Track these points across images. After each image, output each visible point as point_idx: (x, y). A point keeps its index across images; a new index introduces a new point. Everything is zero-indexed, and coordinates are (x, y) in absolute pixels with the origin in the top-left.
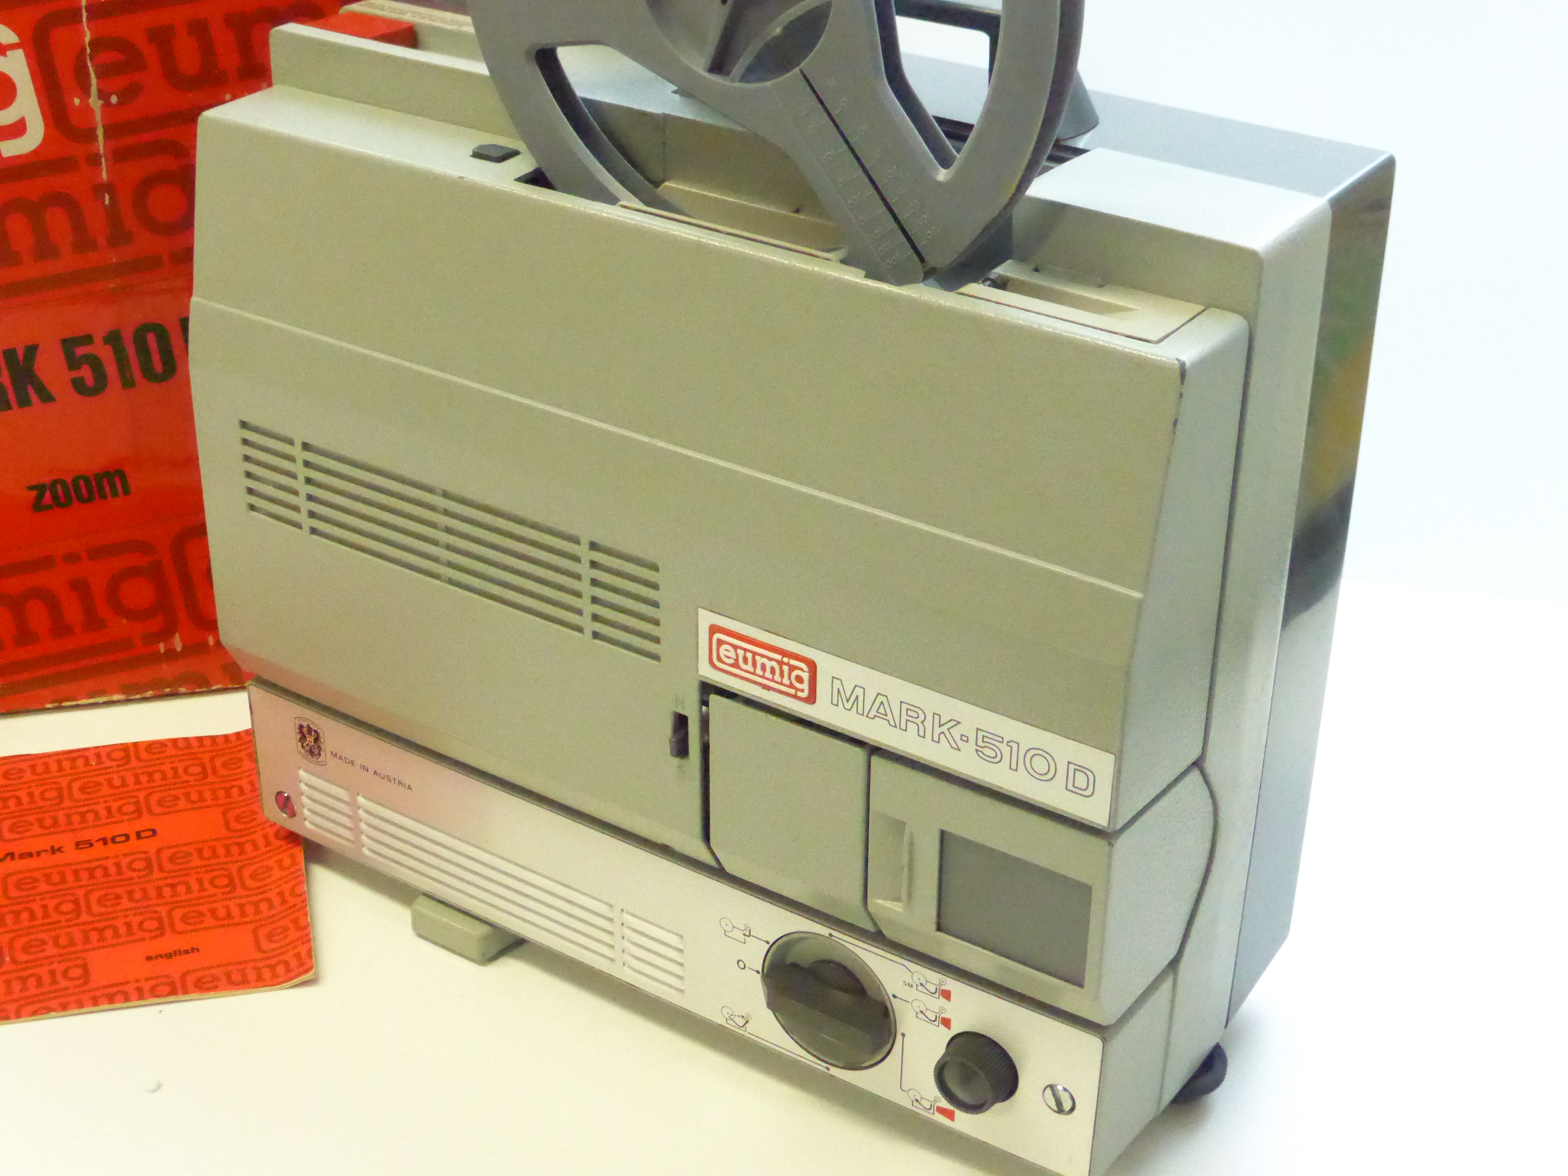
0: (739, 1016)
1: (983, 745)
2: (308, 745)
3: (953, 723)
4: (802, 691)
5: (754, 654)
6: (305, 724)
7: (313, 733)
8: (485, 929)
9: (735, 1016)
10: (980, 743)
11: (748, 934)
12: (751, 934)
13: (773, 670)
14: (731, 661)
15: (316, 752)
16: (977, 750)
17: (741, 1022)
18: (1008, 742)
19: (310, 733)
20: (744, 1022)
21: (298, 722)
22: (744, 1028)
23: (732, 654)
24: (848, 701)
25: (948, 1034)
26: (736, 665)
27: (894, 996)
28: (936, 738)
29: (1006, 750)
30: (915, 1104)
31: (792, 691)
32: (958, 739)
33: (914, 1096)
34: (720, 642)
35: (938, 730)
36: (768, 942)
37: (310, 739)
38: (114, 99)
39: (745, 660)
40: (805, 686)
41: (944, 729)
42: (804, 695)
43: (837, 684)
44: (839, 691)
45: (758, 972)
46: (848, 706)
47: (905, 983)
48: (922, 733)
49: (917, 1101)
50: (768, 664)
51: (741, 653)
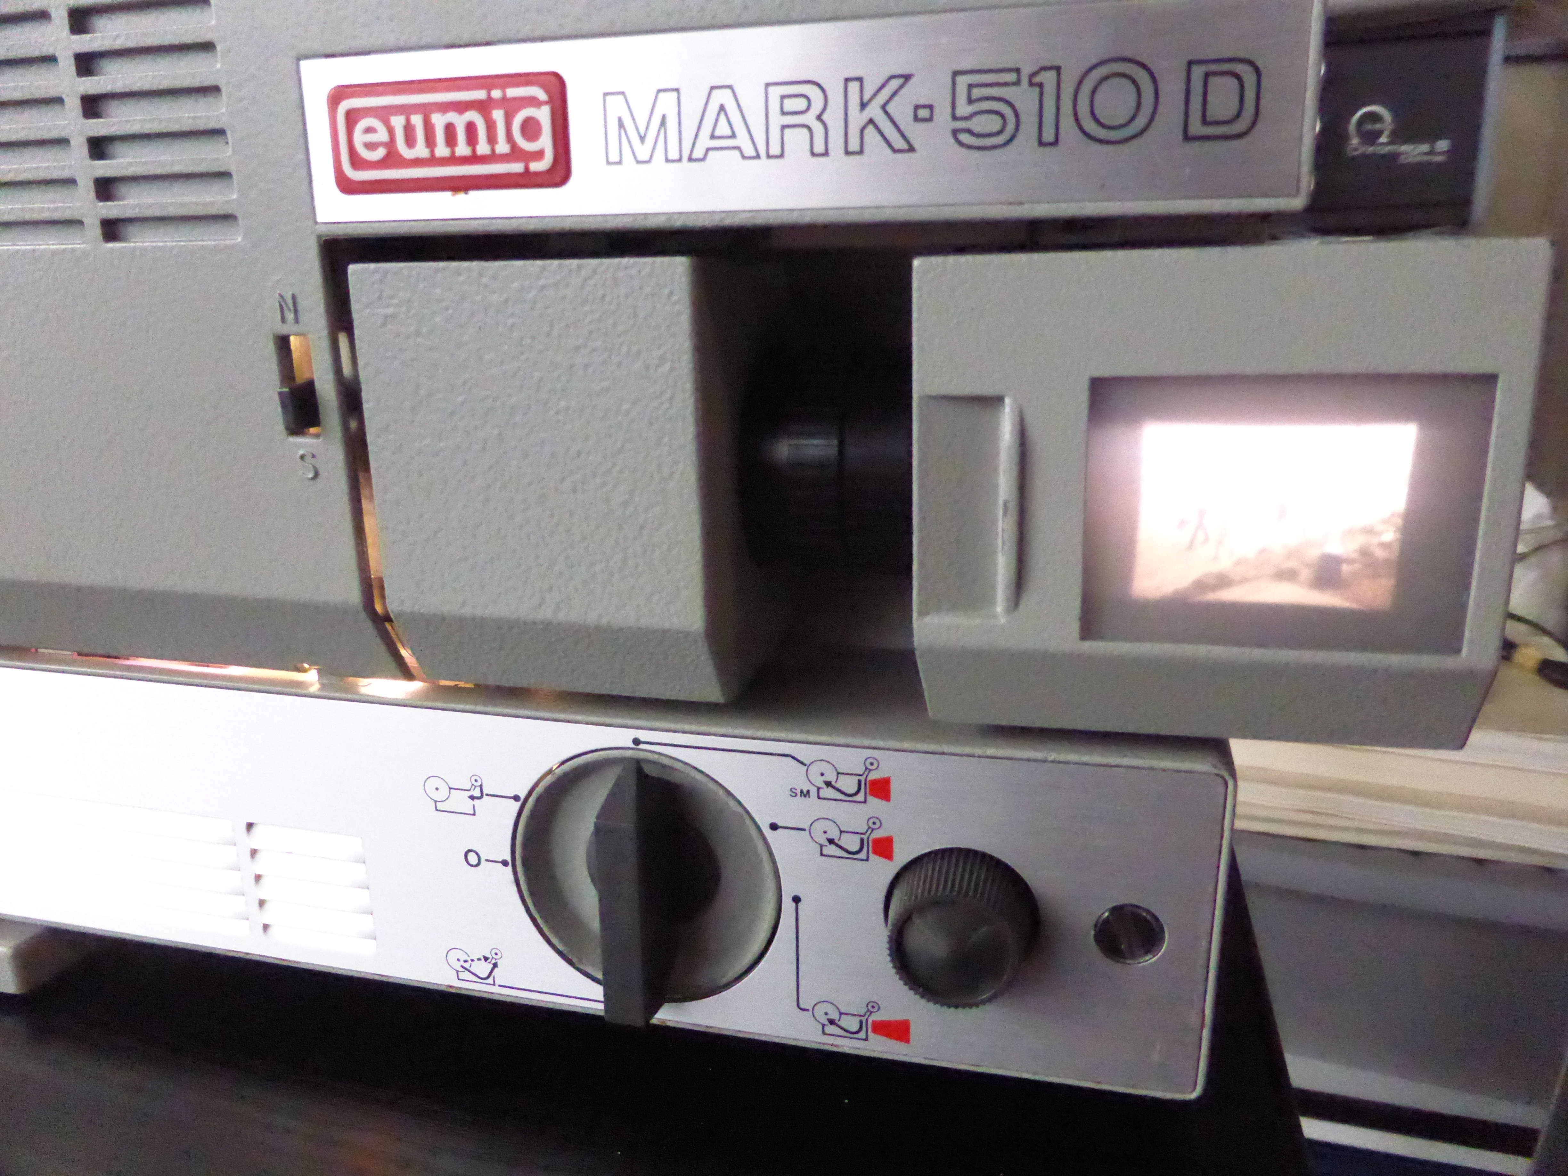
0: (479, 959)
1: (970, 109)
3: (895, 84)
4: (539, 155)
5: (428, 113)
9: (472, 960)
10: (963, 108)
11: (475, 794)
12: (485, 792)
13: (471, 134)
14: (380, 153)
16: (955, 133)
17: (483, 969)
18: (1033, 75)
20: (491, 966)
22: (490, 981)
23: (381, 135)
24: (643, 138)
25: (888, 871)
26: (392, 159)
27: (774, 827)
28: (854, 144)
29: (1026, 99)
30: (830, 1029)
31: (518, 168)
32: (907, 122)
33: (826, 1014)
34: (354, 120)
35: (857, 121)
36: (516, 798)
39: (411, 135)
40: (545, 142)
41: (874, 109)
42: (547, 162)
43: (616, 106)
44: (621, 125)
45: (505, 863)
46: (643, 152)
47: (793, 793)
48: (819, 148)
49: (832, 1022)
50: (460, 121)
51: (398, 122)
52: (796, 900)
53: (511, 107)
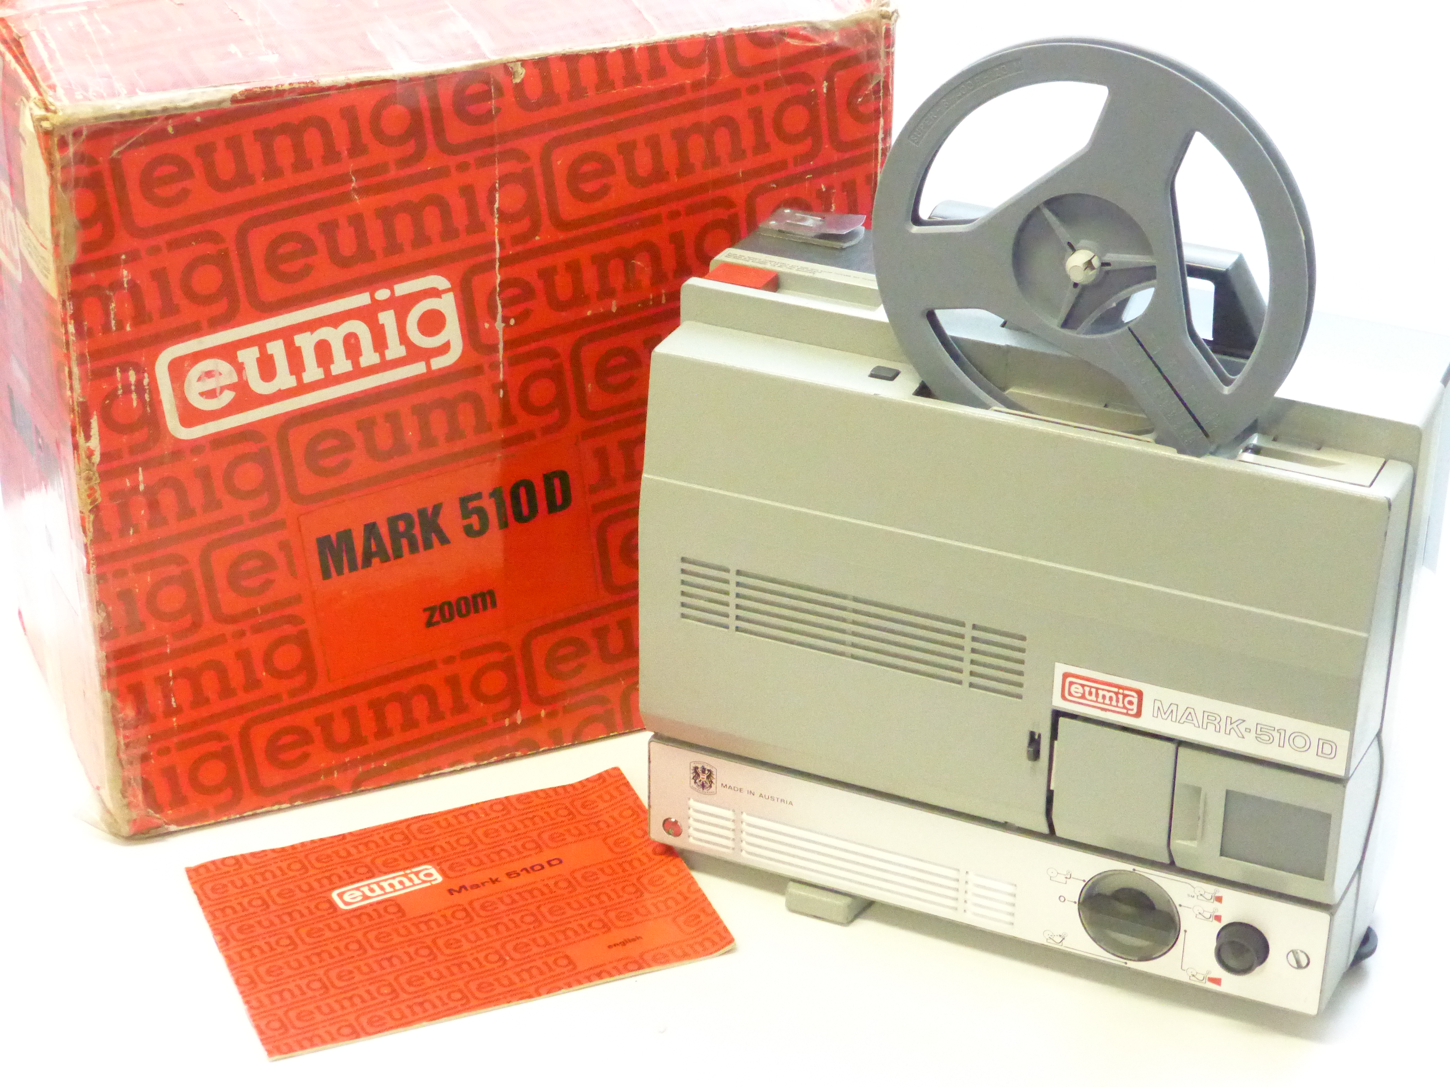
0: (1057, 936)
1: (1260, 733)
2: (700, 781)
3: (1240, 721)
4: (1132, 710)
5: (1097, 689)
6: (700, 766)
7: (707, 772)
8: (847, 900)
9: (1054, 936)
10: (1259, 732)
11: (1069, 877)
12: (1072, 877)
13: (1111, 698)
14: (1080, 695)
15: (708, 785)
16: (1256, 737)
17: (1059, 939)
18: (1278, 730)
19: (703, 772)
20: (1062, 938)
21: (693, 765)
22: (1060, 944)
23: (1081, 690)
24: (1165, 714)
25: (1219, 926)
26: (1083, 697)
27: (1180, 905)
28: (1228, 732)
29: (1276, 735)
30: (1192, 978)
31: (1125, 711)
32: (1243, 730)
33: (1192, 972)
34: (1071, 683)
35: (1229, 727)
36: (1084, 881)
37: (703, 777)
38: (512, 322)
39: (1090, 693)
40: (1135, 707)
41: (1234, 725)
42: (1134, 712)
43: (1158, 704)
44: (1159, 708)
45: (1075, 903)
46: (1165, 717)
47: (1189, 895)
48: (1218, 729)
49: (1193, 976)
50: (1108, 695)
51: (1087, 689)
52: (1185, 931)
53: (1125, 696)
